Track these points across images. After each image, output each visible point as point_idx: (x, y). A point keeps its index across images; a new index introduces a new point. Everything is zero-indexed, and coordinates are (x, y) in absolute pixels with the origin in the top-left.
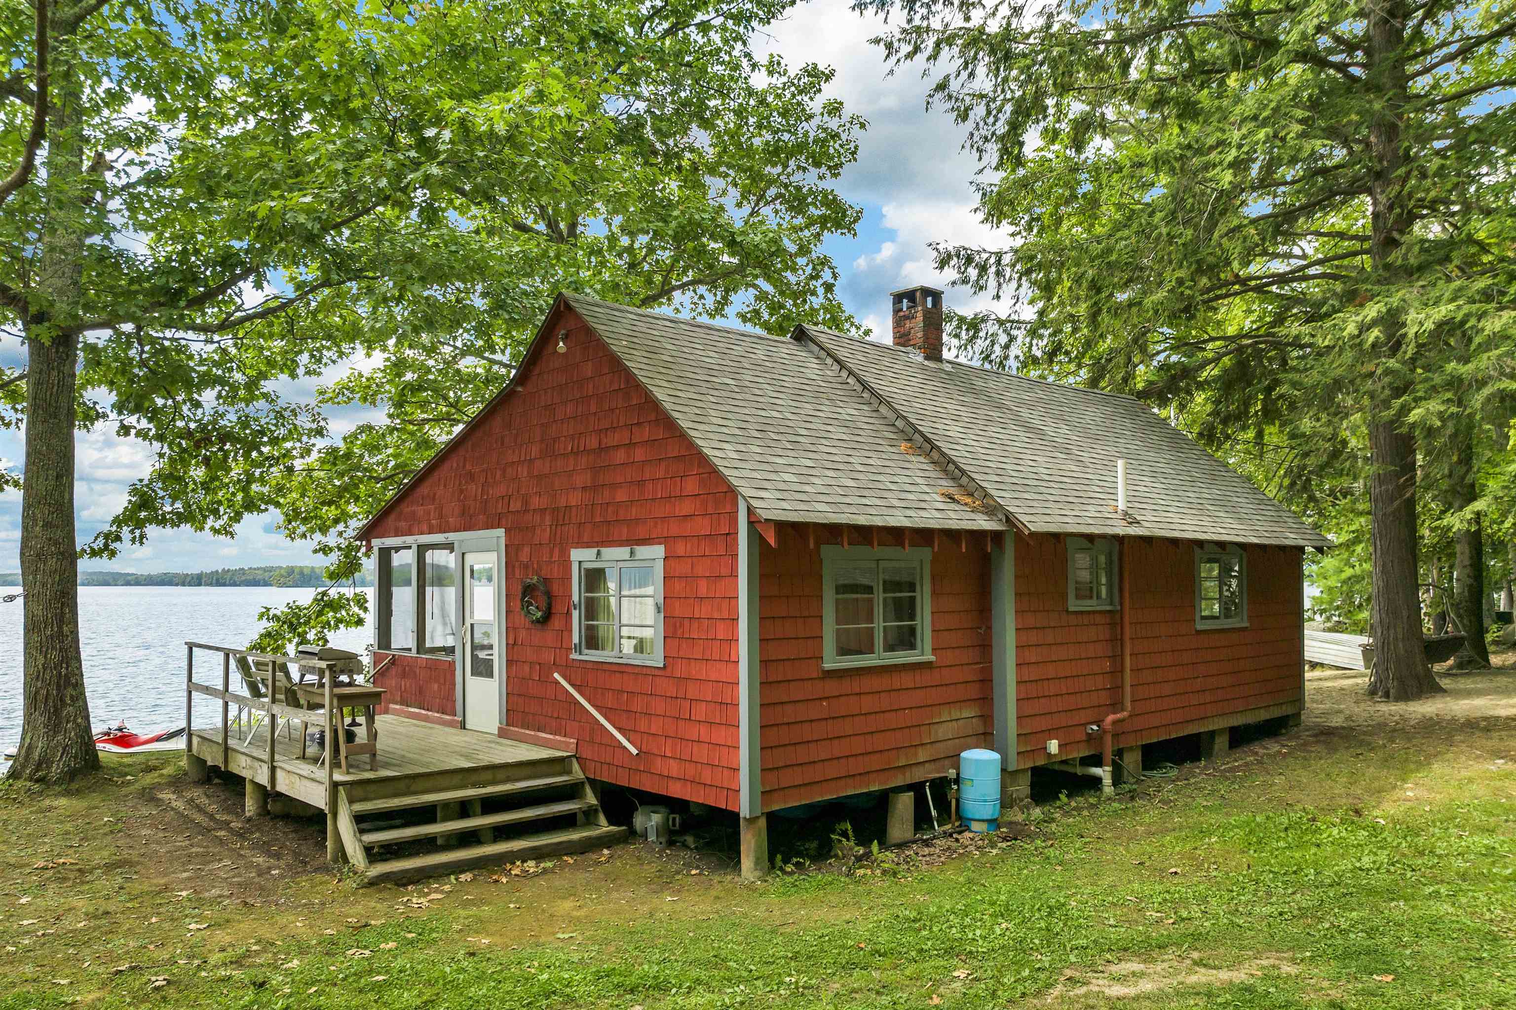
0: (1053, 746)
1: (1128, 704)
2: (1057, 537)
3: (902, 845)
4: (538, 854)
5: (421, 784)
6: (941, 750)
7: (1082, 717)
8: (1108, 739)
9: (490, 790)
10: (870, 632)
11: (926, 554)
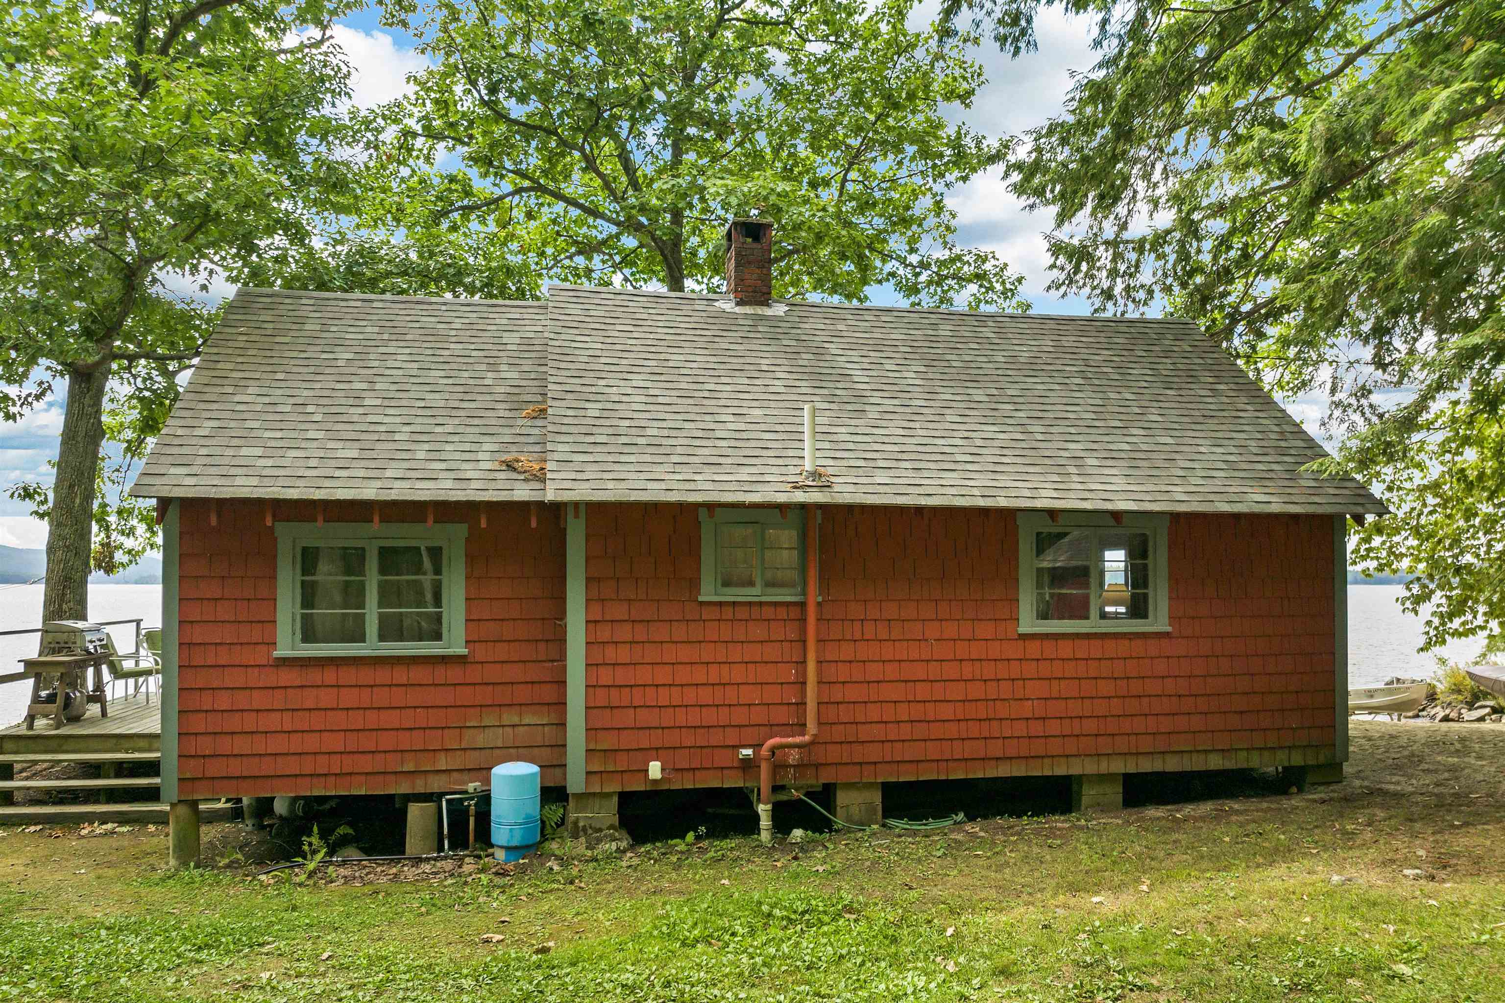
0: (655, 769)
1: (812, 727)
2: (683, 508)
3: (418, 861)
4: (123, 819)
5: (72, 745)
6: (472, 760)
7: (731, 737)
8: (765, 769)
9: (137, 755)
10: (360, 620)
11: (461, 530)
